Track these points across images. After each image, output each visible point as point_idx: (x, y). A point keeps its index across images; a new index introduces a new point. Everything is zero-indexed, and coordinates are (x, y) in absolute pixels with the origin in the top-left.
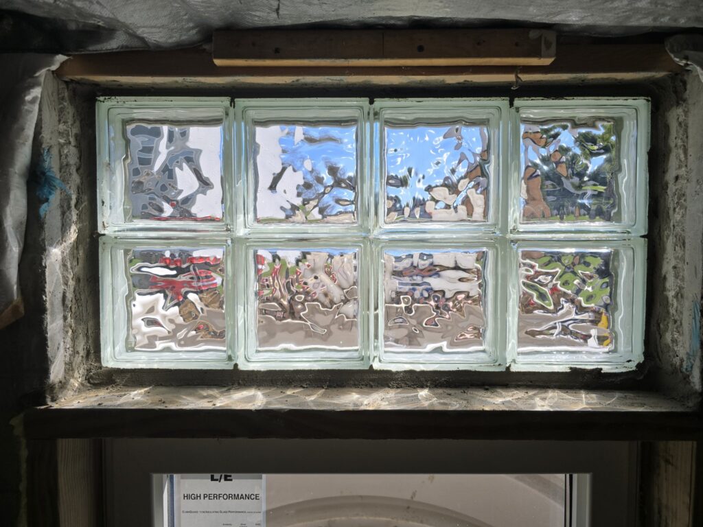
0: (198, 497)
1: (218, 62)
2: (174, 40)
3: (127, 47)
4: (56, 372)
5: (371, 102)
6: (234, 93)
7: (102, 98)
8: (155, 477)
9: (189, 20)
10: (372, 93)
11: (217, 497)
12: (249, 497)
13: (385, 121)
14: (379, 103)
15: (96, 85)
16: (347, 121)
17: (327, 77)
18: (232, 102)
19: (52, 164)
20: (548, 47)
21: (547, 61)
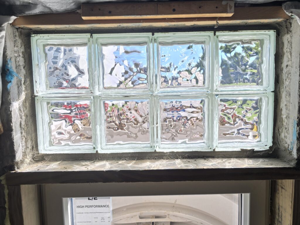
0: (83, 207)
1: (84, 18)
3: (43, 12)
4: (19, 157)
5: (153, 35)
6: (92, 32)
7: (33, 35)
8: (64, 199)
10: (153, 30)
11: (91, 206)
12: (105, 206)
13: (159, 43)
14: (157, 35)
15: (31, 29)
16: (143, 43)
17: (133, 24)
18: (91, 35)
19: (12, 65)
20: (231, 8)
21: (230, 15)
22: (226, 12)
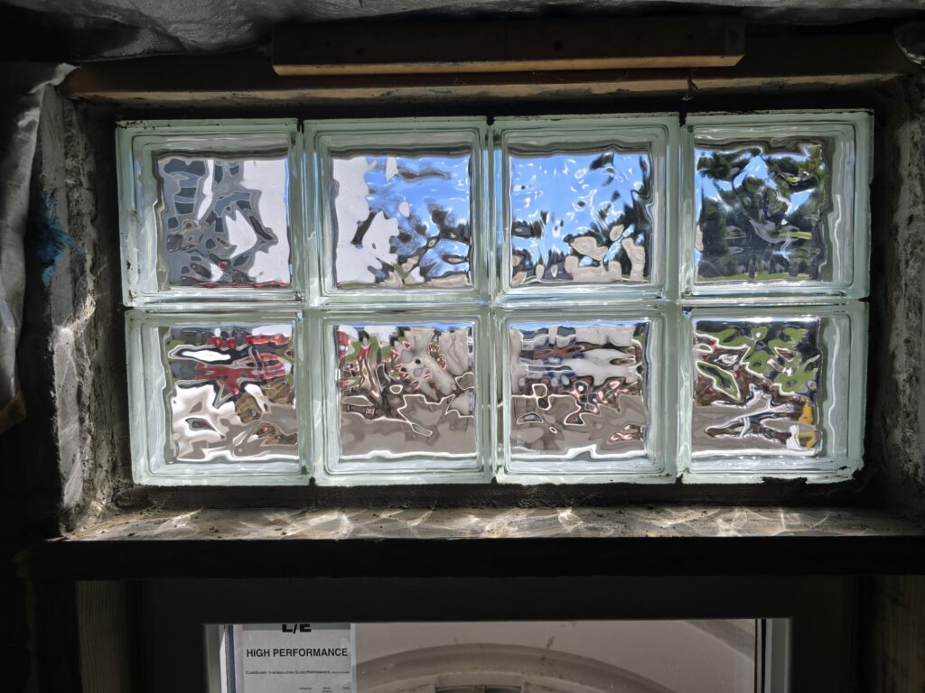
0: (266, 653)
1: (279, 70)
2: (218, 40)
3: (155, 51)
4: (72, 492)
5: (490, 122)
6: (302, 112)
7: (123, 123)
8: (208, 628)
9: (238, 12)
10: (491, 109)
11: (292, 652)
12: (333, 652)
13: (509, 148)
14: (501, 123)
15: (115, 104)
16: (458, 148)
17: (429, 88)
18: (300, 125)
19: (57, 213)
20: (734, 41)
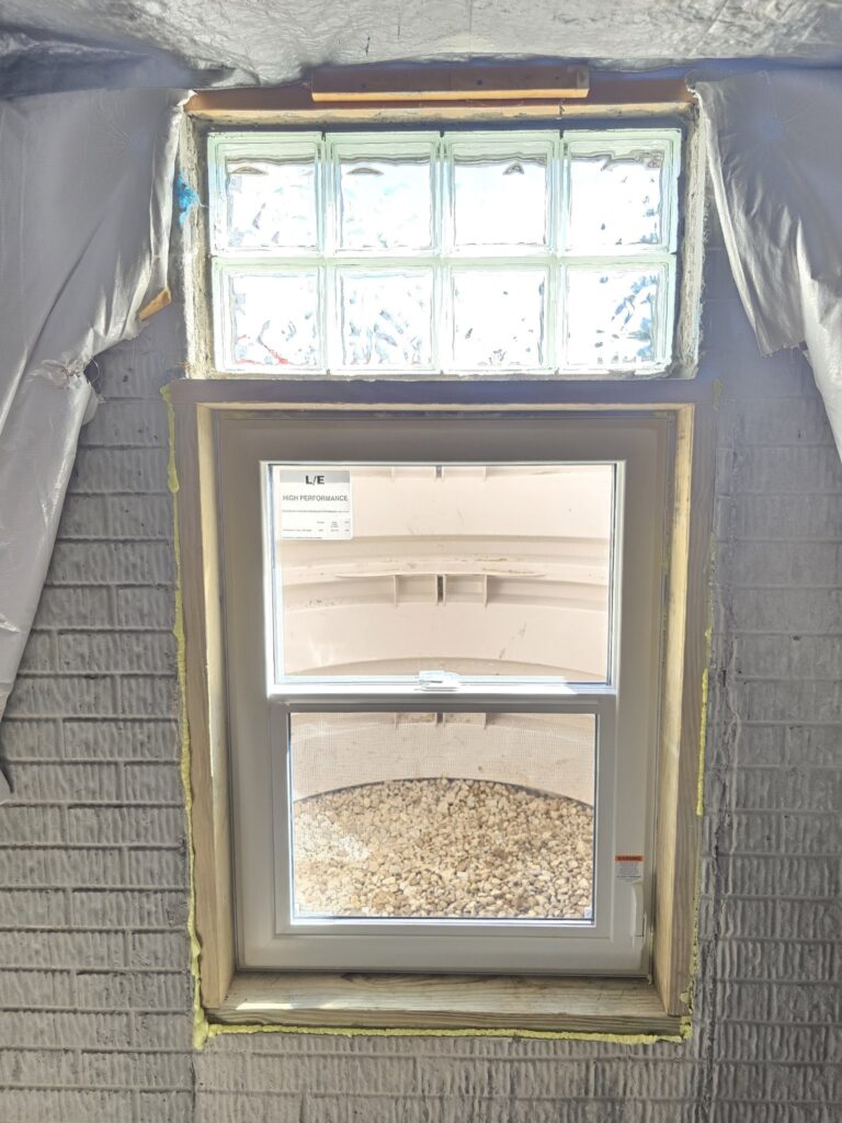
0: (296, 498)
1: (316, 97)
2: (280, 77)
3: (242, 84)
5: (442, 135)
6: (325, 127)
7: (213, 134)
9: (296, 59)
10: (442, 126)
11: (311, 498)
12: (338, 498)
13: (456, 160)
14: (450, 136)
15: (211, 121)
16: (421, 159)
17: (404, 110)
18: (323, 136)
20: (582, 80)
21: (583, 93)
22: (572, 85)
